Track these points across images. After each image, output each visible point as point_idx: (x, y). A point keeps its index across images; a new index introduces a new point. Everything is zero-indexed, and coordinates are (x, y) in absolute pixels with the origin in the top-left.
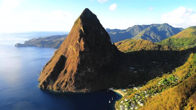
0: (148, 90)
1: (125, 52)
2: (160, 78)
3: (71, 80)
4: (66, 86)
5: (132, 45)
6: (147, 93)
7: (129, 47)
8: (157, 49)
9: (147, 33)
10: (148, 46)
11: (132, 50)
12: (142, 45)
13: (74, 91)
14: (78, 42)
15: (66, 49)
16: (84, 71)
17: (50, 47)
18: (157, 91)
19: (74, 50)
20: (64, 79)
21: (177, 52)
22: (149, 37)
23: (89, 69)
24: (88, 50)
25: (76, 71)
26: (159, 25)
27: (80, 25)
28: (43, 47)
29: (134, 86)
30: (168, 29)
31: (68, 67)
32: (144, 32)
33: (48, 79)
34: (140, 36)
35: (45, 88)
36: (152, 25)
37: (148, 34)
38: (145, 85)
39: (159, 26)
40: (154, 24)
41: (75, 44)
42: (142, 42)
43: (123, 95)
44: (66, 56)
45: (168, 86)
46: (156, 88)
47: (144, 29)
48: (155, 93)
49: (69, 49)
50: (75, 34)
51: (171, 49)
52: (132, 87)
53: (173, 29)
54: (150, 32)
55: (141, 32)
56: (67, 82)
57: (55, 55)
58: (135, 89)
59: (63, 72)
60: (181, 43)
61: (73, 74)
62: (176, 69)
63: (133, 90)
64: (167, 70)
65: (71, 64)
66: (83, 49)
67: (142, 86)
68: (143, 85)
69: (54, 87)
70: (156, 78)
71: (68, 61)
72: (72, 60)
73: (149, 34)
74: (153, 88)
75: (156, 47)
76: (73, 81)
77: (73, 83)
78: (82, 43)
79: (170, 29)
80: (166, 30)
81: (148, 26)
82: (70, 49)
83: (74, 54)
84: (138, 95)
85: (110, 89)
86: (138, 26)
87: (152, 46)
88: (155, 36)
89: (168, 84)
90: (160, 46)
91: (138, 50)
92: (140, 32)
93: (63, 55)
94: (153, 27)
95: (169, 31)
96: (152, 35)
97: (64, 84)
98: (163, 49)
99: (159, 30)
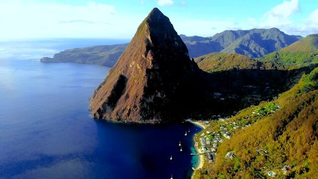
0: (238, 121)
1: (208, 72)
2: (256, 107)
3: (135, 107)
4: (128, 114)
5: (219, 61)
6: (236, 125)
7: (216, 64)
8: (256, 67)
9: (244, 43)
10: (242, 63)
11: (220, 69)
12: (234, 62)
13: (140, 122)
14: (143, 56)
15: (126, 66)
16: (153, 97)
17: (94, 63)
18: (250, 123)
19: (139, 67)
20: (125, 106)
21: (284, 73)
22: (247, 49)
23: (159, 94)
24: (157, 68)
25: (143, 96)
26: (264, 31)
27: (146, 32)
29: (219, 117)
30: (278, 37)
31: (130, 91)
32: (239, 41)
33: (103, 106)
34: (234, 47)
35: (101, 117)
36: (254, 30)
37: (246, 45)
38: (234, 115)
39: (263, 33)
40: (256, 29)
41: (139, 59)
42: (234, 57)
43: (204, 127)
44: (126, 76)
45: (265, 115)
46: (249, 119)
47: (240, 37)
48: (246, 124)
49: (131, 66)
50: (140, 46)
51: (276, 67)
52: (217, 118)
53: (286, 36)
54: (249, 41)
55: (234, 42)
56: (130, 110)
57: (110, 74)
58: (222, 120)
59: (123, 97)
60: (292, 59)
61: (138, 100)
62: (280, 95)
63: (218, 121)
64: (267, 97)
65: (135, 86)
66: (150, 66)
67: (231, 117)
68: (232, 116)
69: (111, 116)
70: (250, 106)
71: (129, 83)
72: (135, 81)
73: (248, 44)
74: (245, 118)
75: (254, 65)
76: (137, 109)
77: (138, 110)
78: (150, 57)
79: (282, 37)
80: (276, 39)
81: (246, 32)
82: (133, 66)
83: (138, 72)
84: (225, 127)
85: (187, 120)
86: (231, 31)
87: (249, 63)
88: (257, 49)
89: (265, 113)
90: (259, 64)
91: (228, 69)
92: (233, 41)
93: (123, 74)
94: (255, 34)
95: (280, 41)
96: (252, 46)
97: (126, 112)
98: (265, 68)
99: (264, 39)
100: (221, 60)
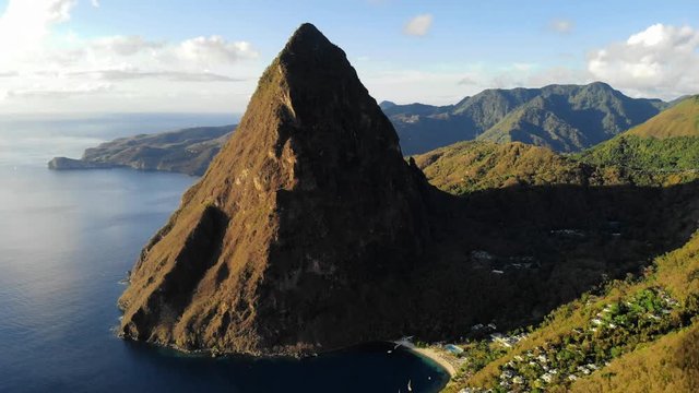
0: (552, 350)
1: (453, 192)
2: (600, 301)
3: (242, 306)
4: (222, 330)
5: (480, 164)
6: (549, 364)
7: (472, 172)
8: (576, 181)
9: (531, 119)
10: (541, 169)
11: (483, 185)
12: (520, 166)
13: (257, 354)
14: (272, 155)
15: (227, 181)
16: (297, 273)
17: (175, 171)
18: (590, 357)
19: (259, 187)
20: (214, 303)
21: (654, 193)
22: (540, 131)
23: (316, 264)
24: (312, 187)
25: (264, 272)
26: (575, 89)
27: (279, 89)
28: (150, 170)
29: (493, 332)
30: (608, 104)
31: (231, 254)
32: (519, 113)
33: (153, 300)
34: (508, 128)
35: (144, 335)
36: (551, 87)
37: (536, 123)
38: (536, 325)
39: (574, 95)
40: (555, 86)
41: (260, 162)
42: (517, 153)
43: (453, 372)
44: (226, 210)
45: (632, 333)
46: (585, 343)
47: (519, 104)
48: (580, 364)
49: (238, 182)
50: (263, 126)
51: (630, 178)
52: (485, 336)
53: (626, 101)
54: (542, 113)
55: (508, 115)
56: (227, 314)
57: (185, 205)
58: (501, 342)
59: (213, 272)
60: (664, 155)
61: (252, 284)
62: (658, 260)
63: (491, 346)
64: (625, 267)
65: (245, 242)
66: (291, 183)
67: (526, 331)
68: (530, 328)
69: (175, 336)
70: (579, 297)
71: (232, 231)
72: (248, 226)
73: (541, 121)
74: (572, 341)
75: (572, 173)
76: (249, 313)
77: (251, 318)
78: (290, 159)
79: (617, 104)
80: (603, 107)
81: (534, 93)
82: (244, 183)
83: (255, 201)
84: (514, 371)
85: (399, 343)
86: (499, 91)
87: (559, 168)
88: (562, 130)
89: (631, 326)
90: (587, 170)
91: (506, 184)
92: (504, 115)
93: (217, 204)
94: (553, 96)
95: (613, 111)
96: (550, 125)
97: (217, 322)
98: (602, 181)
99: (576, 108)
100: (484, 161)
